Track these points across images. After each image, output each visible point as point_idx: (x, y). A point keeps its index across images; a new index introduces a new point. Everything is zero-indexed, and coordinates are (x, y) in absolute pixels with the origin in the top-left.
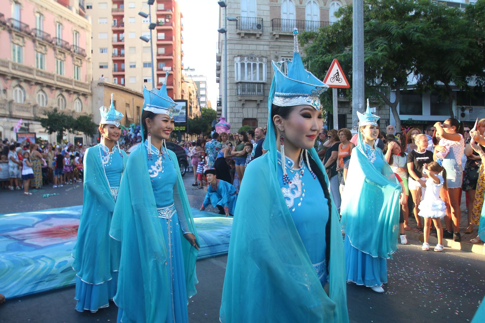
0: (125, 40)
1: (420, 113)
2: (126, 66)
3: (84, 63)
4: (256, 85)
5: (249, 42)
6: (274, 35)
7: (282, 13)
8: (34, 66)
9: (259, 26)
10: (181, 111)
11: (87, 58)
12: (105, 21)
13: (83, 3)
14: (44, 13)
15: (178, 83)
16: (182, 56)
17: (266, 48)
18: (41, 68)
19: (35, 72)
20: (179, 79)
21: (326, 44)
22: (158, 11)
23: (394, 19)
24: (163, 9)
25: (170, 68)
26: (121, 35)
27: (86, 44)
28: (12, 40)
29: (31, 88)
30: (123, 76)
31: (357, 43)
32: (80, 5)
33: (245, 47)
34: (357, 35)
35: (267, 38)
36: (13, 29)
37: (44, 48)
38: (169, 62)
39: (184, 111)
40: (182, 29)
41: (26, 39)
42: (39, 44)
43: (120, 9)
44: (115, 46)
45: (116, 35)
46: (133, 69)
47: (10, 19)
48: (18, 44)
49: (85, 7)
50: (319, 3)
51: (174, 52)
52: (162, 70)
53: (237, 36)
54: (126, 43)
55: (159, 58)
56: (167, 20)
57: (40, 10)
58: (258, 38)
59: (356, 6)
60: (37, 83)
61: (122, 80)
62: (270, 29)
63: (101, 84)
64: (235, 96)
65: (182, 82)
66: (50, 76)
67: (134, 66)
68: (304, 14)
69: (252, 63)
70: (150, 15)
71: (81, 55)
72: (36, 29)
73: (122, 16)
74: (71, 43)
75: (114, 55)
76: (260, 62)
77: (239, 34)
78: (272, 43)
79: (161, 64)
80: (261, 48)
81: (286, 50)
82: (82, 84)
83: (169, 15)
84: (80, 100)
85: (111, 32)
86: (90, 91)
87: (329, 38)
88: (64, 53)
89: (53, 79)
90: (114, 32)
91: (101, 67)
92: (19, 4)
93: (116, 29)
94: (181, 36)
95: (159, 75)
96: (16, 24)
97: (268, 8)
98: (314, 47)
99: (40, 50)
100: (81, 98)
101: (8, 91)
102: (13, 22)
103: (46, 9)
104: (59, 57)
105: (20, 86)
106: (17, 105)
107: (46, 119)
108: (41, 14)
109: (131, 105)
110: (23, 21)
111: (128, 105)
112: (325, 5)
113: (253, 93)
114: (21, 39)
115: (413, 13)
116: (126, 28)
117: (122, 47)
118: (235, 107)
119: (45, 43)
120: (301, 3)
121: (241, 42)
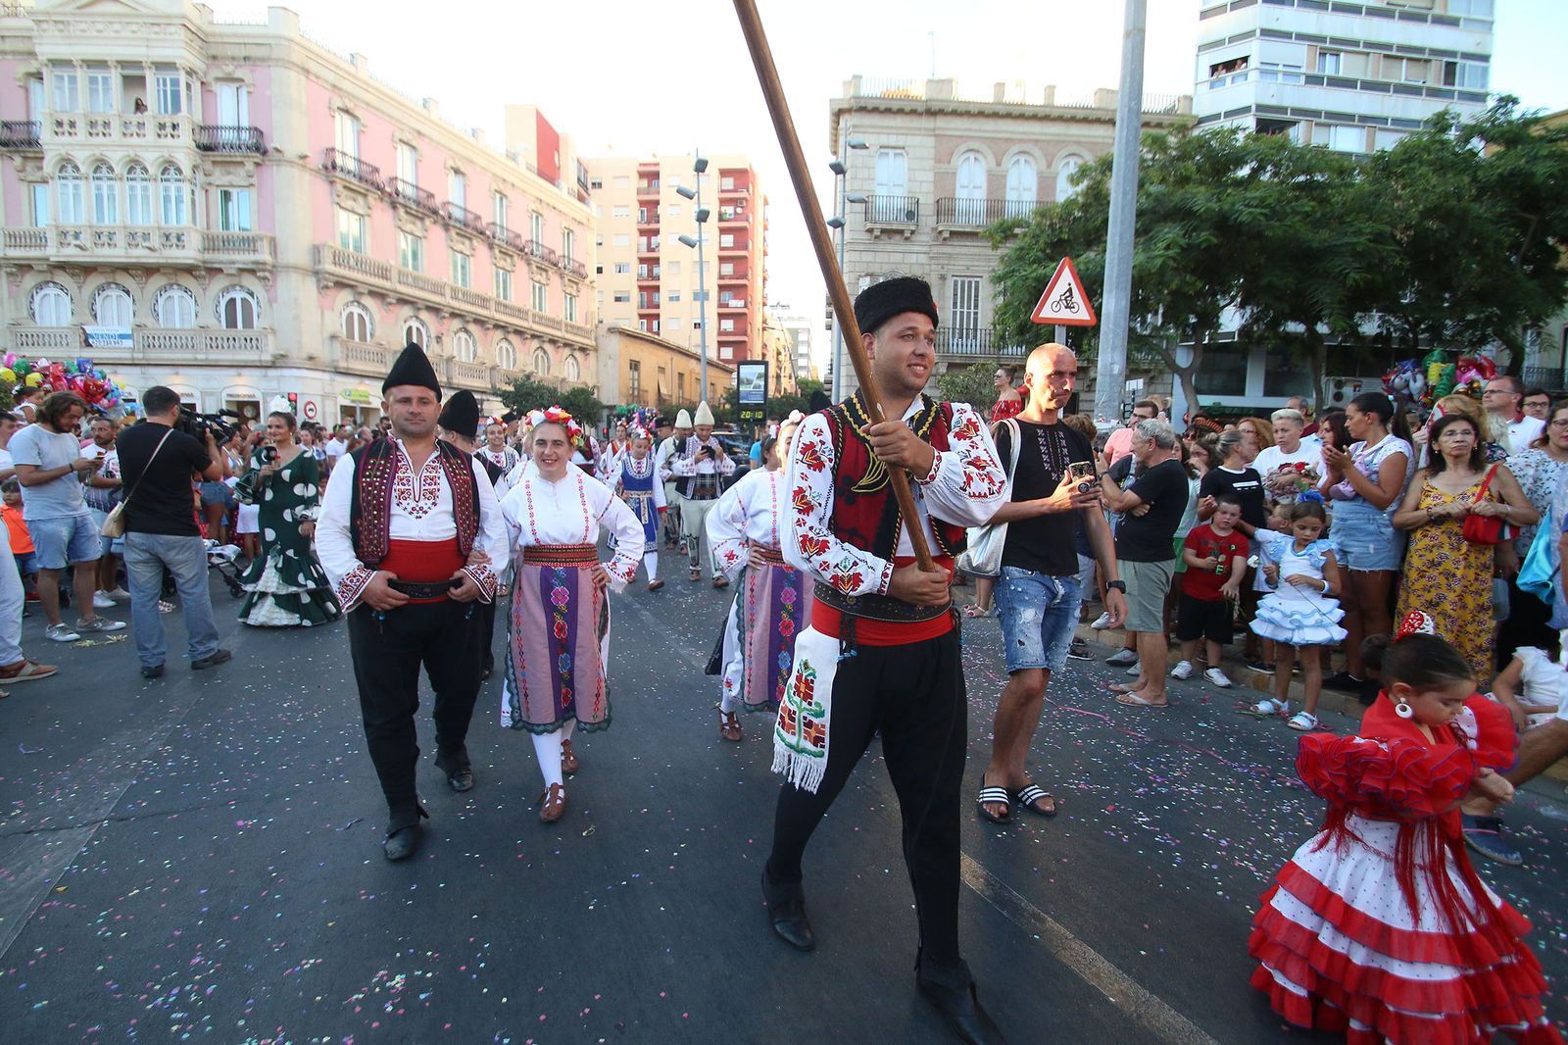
0: (661, 248)
1: (1241, 392)
2: (663, 298)
3: (584, 290)
5: (889, 248)
6: (940, 232)
7: (958, 185)
8: (491, 293)
9: (910, 215)
10: (756, 382)
11: (587, 281)
12: (624, 211)
13: (586, 178)
14: (508, 192)
15: (756, 332)
16: (765, 279)
17: (923, 259)
18: (505, 298)
19: (493, 304)
20: (759, 324)
21: (1045, 243)
22: (722, 191)
23: (1201, 183)
24: (731, 187)
25: (741, 303)
26: (653, 239)
27: (588, 254)
28: (451, 244)
29: (486, 335)
30: (657, 317)
31: (1119, 228)
32: (579, 180)
33: (880, 257)
34: (1120, 211)
35: (925, 238)
36: (452, 223)
37: (508, 259)
38: (739, 290)
39: (762, 383)
40: (766, 228)
41: (475, 242)
42: (500, 252)
43: (653, 189)
44: (642, 260)
45: (644, 239)
46: (674, 303)
47: (446, 204)
48: (461, 253)
49: (589, 186)
50: (1037, 163)
51: (750, 272)
52: (727, 306)
53: (867, 236)
54: (663, 255)
55: (722, 282)
56: (739, 210)
57: (502, 187)
58: (907, 239)
59: (1124, 141)
60: (497, 327)
61: (655, 323)
62: (931, 221)
63: (612, 330)
65: (764, 329)
66: (520, 312)
67: (678, 298)
68: (1005, 187)
70: (698, 192)
71: (578, 275)
72: (494, 224)
73: (657, 203)
74: (559, 252)
75: (640, 278)
77: (870, 231)
78: (935, 250)
79: (727, 295)
80: (913, 258)
81: (961, 263)
82: (579, 328)
83: (742, 199)
84: (575, 359)
85: (637, 233)
86: (594, 343)
87: (1053, 230)
88: (546, 271)
89: (527, 320)
90: (642, 232)
91: (618, 299)
92: (463, 174)
93: (646, 226)
94: (765, 240)
95: (721, 316)
96: (458, 214)
97: (930, 177)
98: (1022, 249)
99: (501, 263)
100: (578, 354)
101: (444, 338)
102: (452, 209)
103: (513, 185)
104: (538, 277)
105: (467, 331)
106: (462, 366)
107: (510, 392)
108: (503, 196)
109: (668, 371)
110: (469, 208)
111: (662, 370)
112: (1049, 165)
114: (467, 242)
115: (1244, 172)
116: (662, 226)
117: (656, 261)
119: (511, 250)
120: (999, 164)
121: (873, 247)
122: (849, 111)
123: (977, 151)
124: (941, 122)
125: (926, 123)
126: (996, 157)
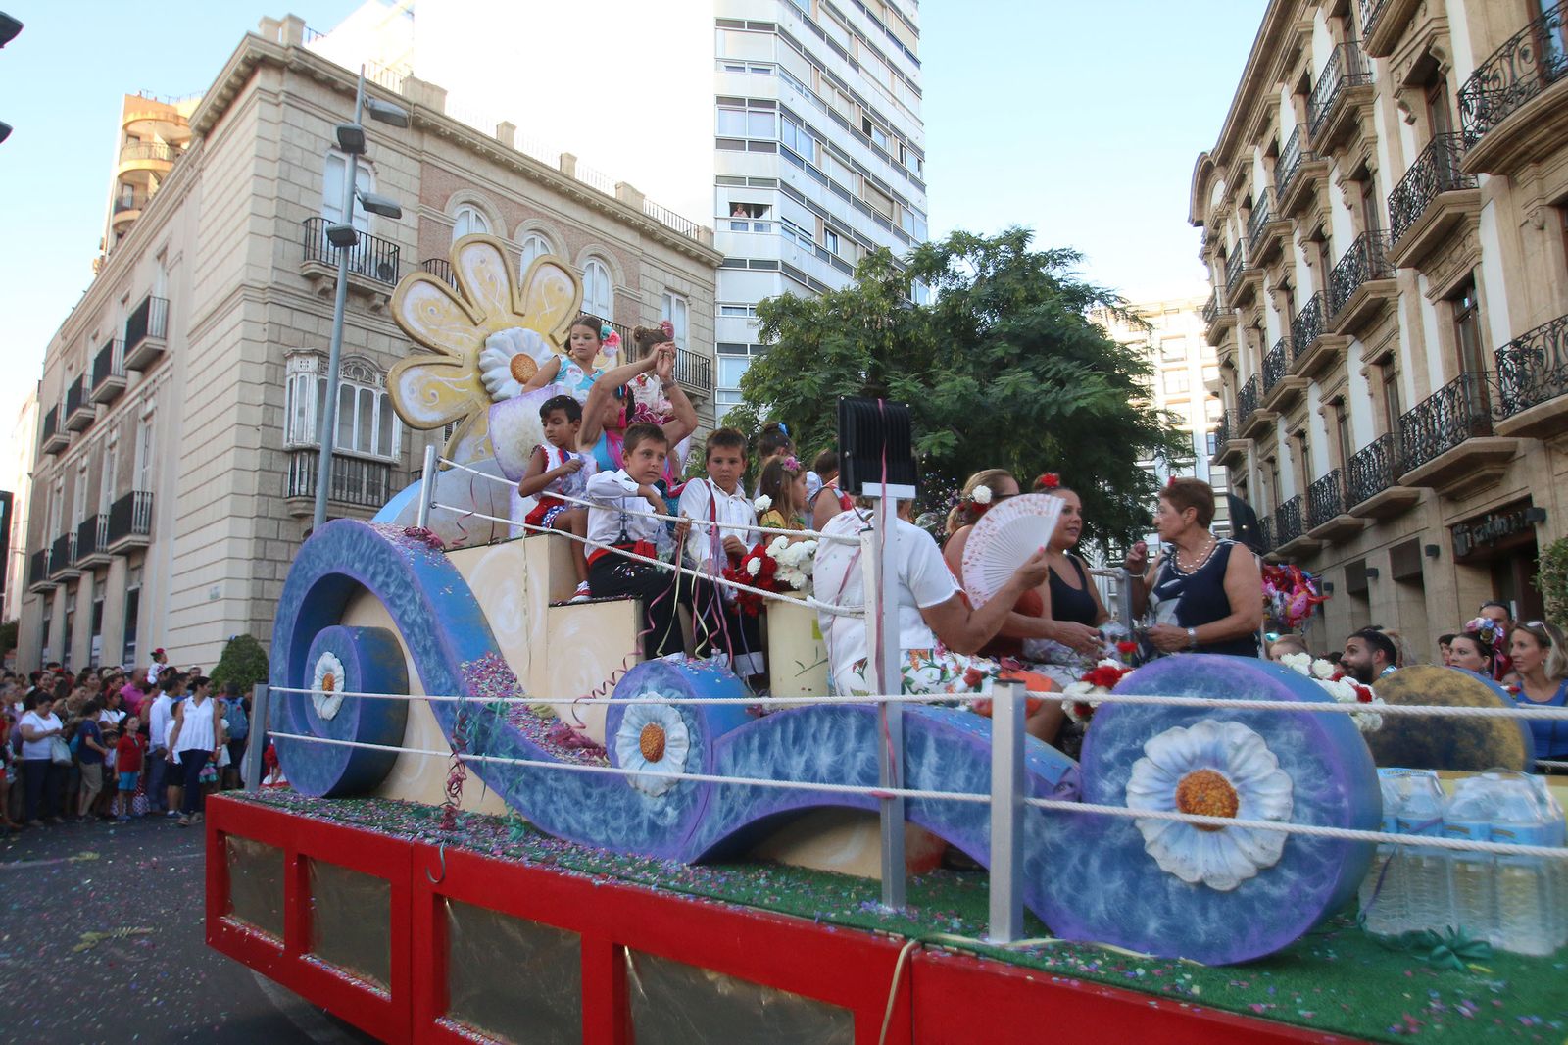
4: (365, 469)
9: (386, 271)
33: (327, 328)
53: (305, 286)
64: (281, 497)
69: (358, 389)
76: (384, 391)
77: (313, 278)
80: (382, 344)
97: (413, 221)
112: (573, 261)
113: (351, 493)
118: (277, 540)
120: (511, 236)
121: (314, 307)
122: (280, 67)
123: (481, 207)
124: (430, 144)
125: (408, 137)
126: (507, 223)
